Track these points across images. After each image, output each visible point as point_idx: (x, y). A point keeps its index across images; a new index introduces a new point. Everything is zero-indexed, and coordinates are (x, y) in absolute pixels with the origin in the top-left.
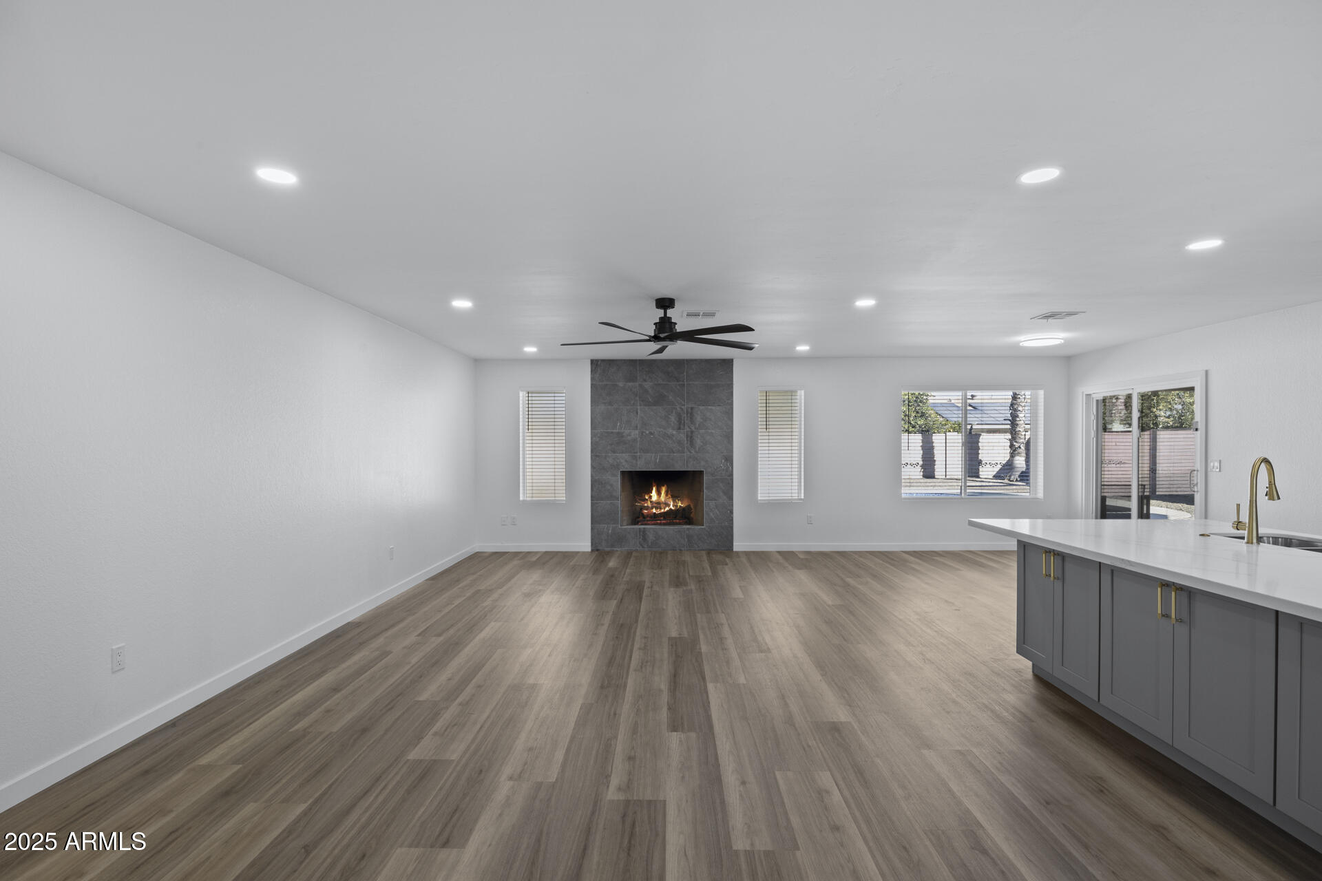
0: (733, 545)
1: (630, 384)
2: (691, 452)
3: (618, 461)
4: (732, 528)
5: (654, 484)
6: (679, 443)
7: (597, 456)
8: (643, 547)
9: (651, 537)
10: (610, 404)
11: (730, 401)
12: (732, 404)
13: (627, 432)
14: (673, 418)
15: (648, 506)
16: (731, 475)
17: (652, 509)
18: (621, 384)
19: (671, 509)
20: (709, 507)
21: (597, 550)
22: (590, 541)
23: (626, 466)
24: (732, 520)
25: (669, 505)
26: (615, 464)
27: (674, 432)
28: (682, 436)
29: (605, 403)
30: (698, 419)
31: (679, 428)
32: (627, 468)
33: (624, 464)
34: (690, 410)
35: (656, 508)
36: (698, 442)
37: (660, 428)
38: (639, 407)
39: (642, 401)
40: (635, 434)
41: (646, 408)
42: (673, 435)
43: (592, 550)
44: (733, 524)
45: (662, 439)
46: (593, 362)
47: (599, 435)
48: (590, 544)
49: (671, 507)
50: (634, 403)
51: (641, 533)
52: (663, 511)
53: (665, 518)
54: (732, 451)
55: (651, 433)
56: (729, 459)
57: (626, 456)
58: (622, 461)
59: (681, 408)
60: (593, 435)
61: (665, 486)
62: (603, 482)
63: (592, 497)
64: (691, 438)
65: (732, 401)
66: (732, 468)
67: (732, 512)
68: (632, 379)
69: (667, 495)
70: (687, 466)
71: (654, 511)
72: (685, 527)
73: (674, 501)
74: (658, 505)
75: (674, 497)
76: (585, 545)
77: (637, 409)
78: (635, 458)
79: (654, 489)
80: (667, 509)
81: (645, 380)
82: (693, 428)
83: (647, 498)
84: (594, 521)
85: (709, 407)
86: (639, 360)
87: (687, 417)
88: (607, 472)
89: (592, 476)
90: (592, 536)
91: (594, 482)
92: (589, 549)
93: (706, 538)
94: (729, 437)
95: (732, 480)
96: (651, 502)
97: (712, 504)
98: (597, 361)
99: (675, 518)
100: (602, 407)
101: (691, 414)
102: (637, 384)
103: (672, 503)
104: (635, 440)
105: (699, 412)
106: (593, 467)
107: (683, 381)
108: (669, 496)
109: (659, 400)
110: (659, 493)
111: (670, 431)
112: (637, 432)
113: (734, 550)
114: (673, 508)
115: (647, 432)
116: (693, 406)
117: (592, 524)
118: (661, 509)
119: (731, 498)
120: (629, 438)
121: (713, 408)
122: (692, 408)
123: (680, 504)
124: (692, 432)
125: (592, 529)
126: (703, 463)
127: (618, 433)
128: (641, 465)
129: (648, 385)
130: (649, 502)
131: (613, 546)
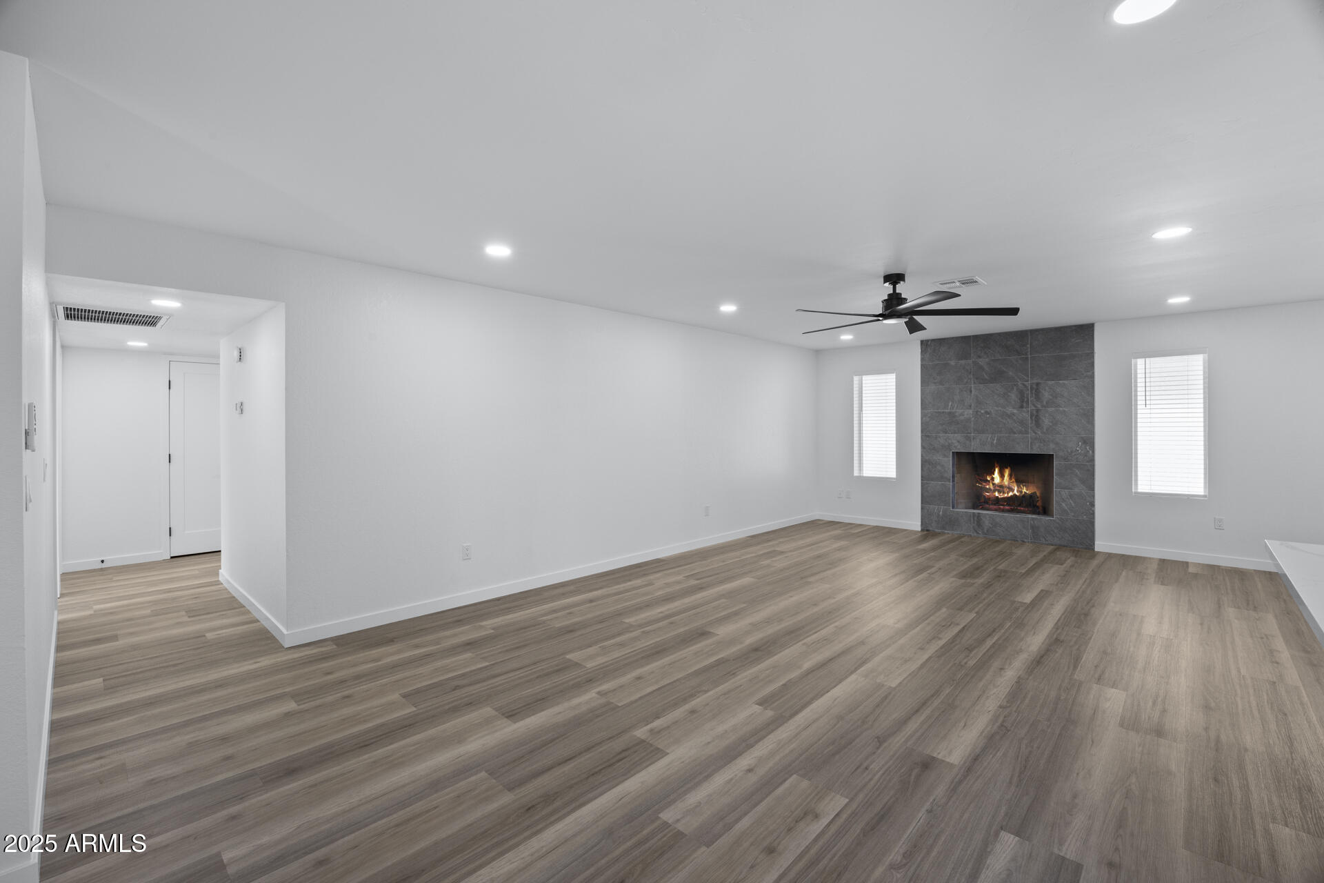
0: (1094, 544)
1: (963, 362)
2: (1036, 433)
3: (950, 441)
4: (1093, 523)
5: (996, 465)
6: (1022, 423)
7: (928, 436)
8: (978, 533)
9: (987, 523)
10: (941, 383)
11: (1090, 373)
12: (1092, 377)
13: (961, 411)
14: (1013, 396)
15: (990, 489)
16: (1092, 460)
17: (994, 491)
18: (952, 363)
19: (1015, 495)
20: (1060, 498)
21: (927, 530)
22: (920, 521)
23: (959, 447)
24: (1093, 514)
25: (1013, 491)
26: (947, 444)
27: (1015, 411)
28: (1025, 415)
29: (935, 383)
30: (1046, 395)
31: (1022, 407)
32: (959, 449)
33: (956, 445)
34: (1035, 386)
35: (999, 492)
36: (1046, 422)
37: (997, 406)
38: (972, 386)
39: (977, 379)
40: (969, 413)
41: (981, 386)
42: (1014, 414)
43: (922, 530)
44: (1094, 518)
45: (1000, 418)
46: (922, 342)
47: (929, 415)
48: (920, 523)
49: (1015, 492)
50: (967, 382)
51: (976, 518)
52: (1006, 495)
53: (1008, 505)
54: (1093, 432)
55: (987, 413)
56: (1089, 442)
57: (958, 436)
58: (954, 441)
59: (1024, 385)
60: (923, 415)
61: (1009, 468)
62: (934, 462)
63: (922, 477)
64: (1036, 418)
65: (1093, 373)
66: (1093, 452)
67: (1093, 505)
68: (965, 356)
69: (1010, 479)
70: (1032, 448)
71: (997, 494)
72: (1030, 516)
73: (1018, 487)
74: (1001, 488)
75: (1019, 482)
76: (915, 524)
77: (971, 387)
78: (968, 438)
79: (997, 470)
80: (1011, 494)
81: (979, 357)
82: (1039, 406)
83: (989, 479)
84: (925, 500)
85: (1061, 382)
86: (973, 336)
87: (1032, 393)
88: (938, 452)
89: (922, 456)
90: (922, 516)
91: (924, 462)
92: (919, 529)
93: (1056, 531)
94: (1089, 415)
95: (1093, 466)
96: (993, 484)
97: (1065, 493)
98: (927, 341)
99: (1020, 505)
100: (932, 387)
101: (1036, 391)
102: (970, 361)
103: (1016, 489)
104: (968, 420)
105: (1047, 388)
106: (923, 447)
107: (1026, 354)
108: (1013, 480)
109: (997, 376)
110: (1002, 476)
111: (1010, 410)
112: (971, 411)
113: (1096, 550)
114: (1017, 494)
115: (982, 411)
116: (1039, 381)
117: (922, 503)
118: (1004, 493)
119: (1092, 488)
120: (962, 418)
121: (1066, 382)
122: (1038, 384)
123: (1024, 490)
124: (1038, 411)
125: (922, 508)
126: (1052, 446)
127: (950, 413)
128: (976, 447)
129: (983, 362)
130: (991, 485)
131: (944, 528)
